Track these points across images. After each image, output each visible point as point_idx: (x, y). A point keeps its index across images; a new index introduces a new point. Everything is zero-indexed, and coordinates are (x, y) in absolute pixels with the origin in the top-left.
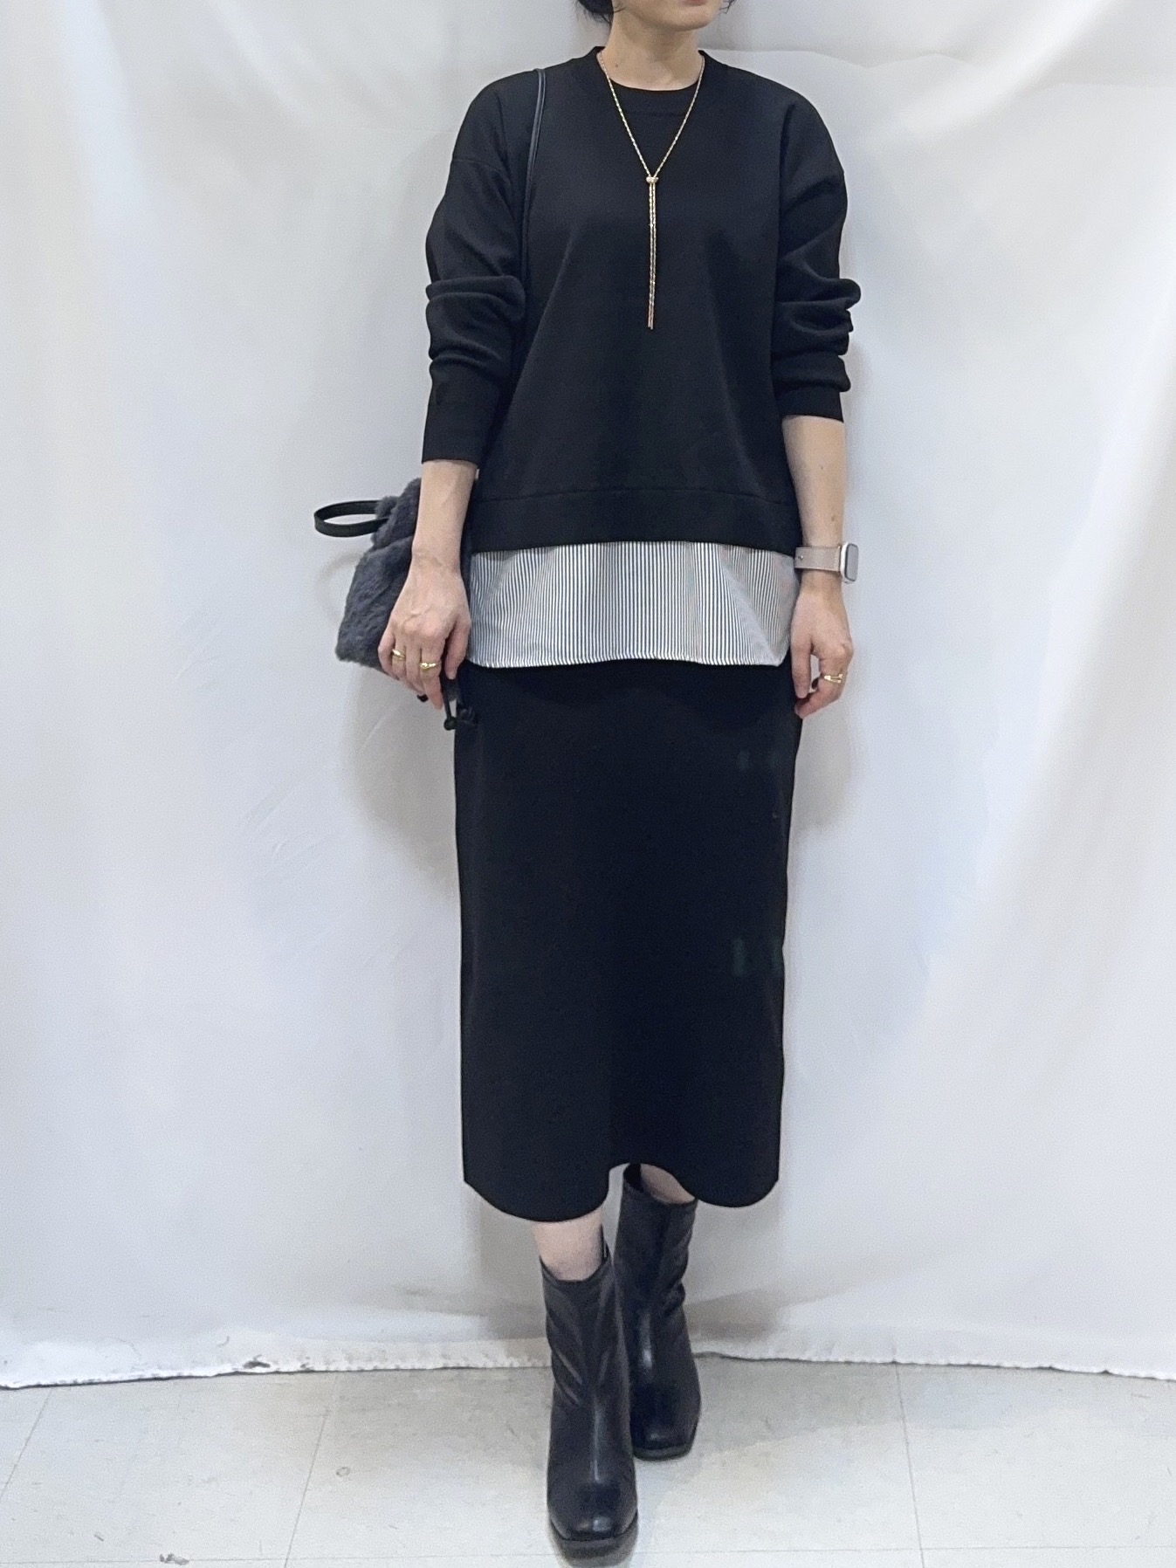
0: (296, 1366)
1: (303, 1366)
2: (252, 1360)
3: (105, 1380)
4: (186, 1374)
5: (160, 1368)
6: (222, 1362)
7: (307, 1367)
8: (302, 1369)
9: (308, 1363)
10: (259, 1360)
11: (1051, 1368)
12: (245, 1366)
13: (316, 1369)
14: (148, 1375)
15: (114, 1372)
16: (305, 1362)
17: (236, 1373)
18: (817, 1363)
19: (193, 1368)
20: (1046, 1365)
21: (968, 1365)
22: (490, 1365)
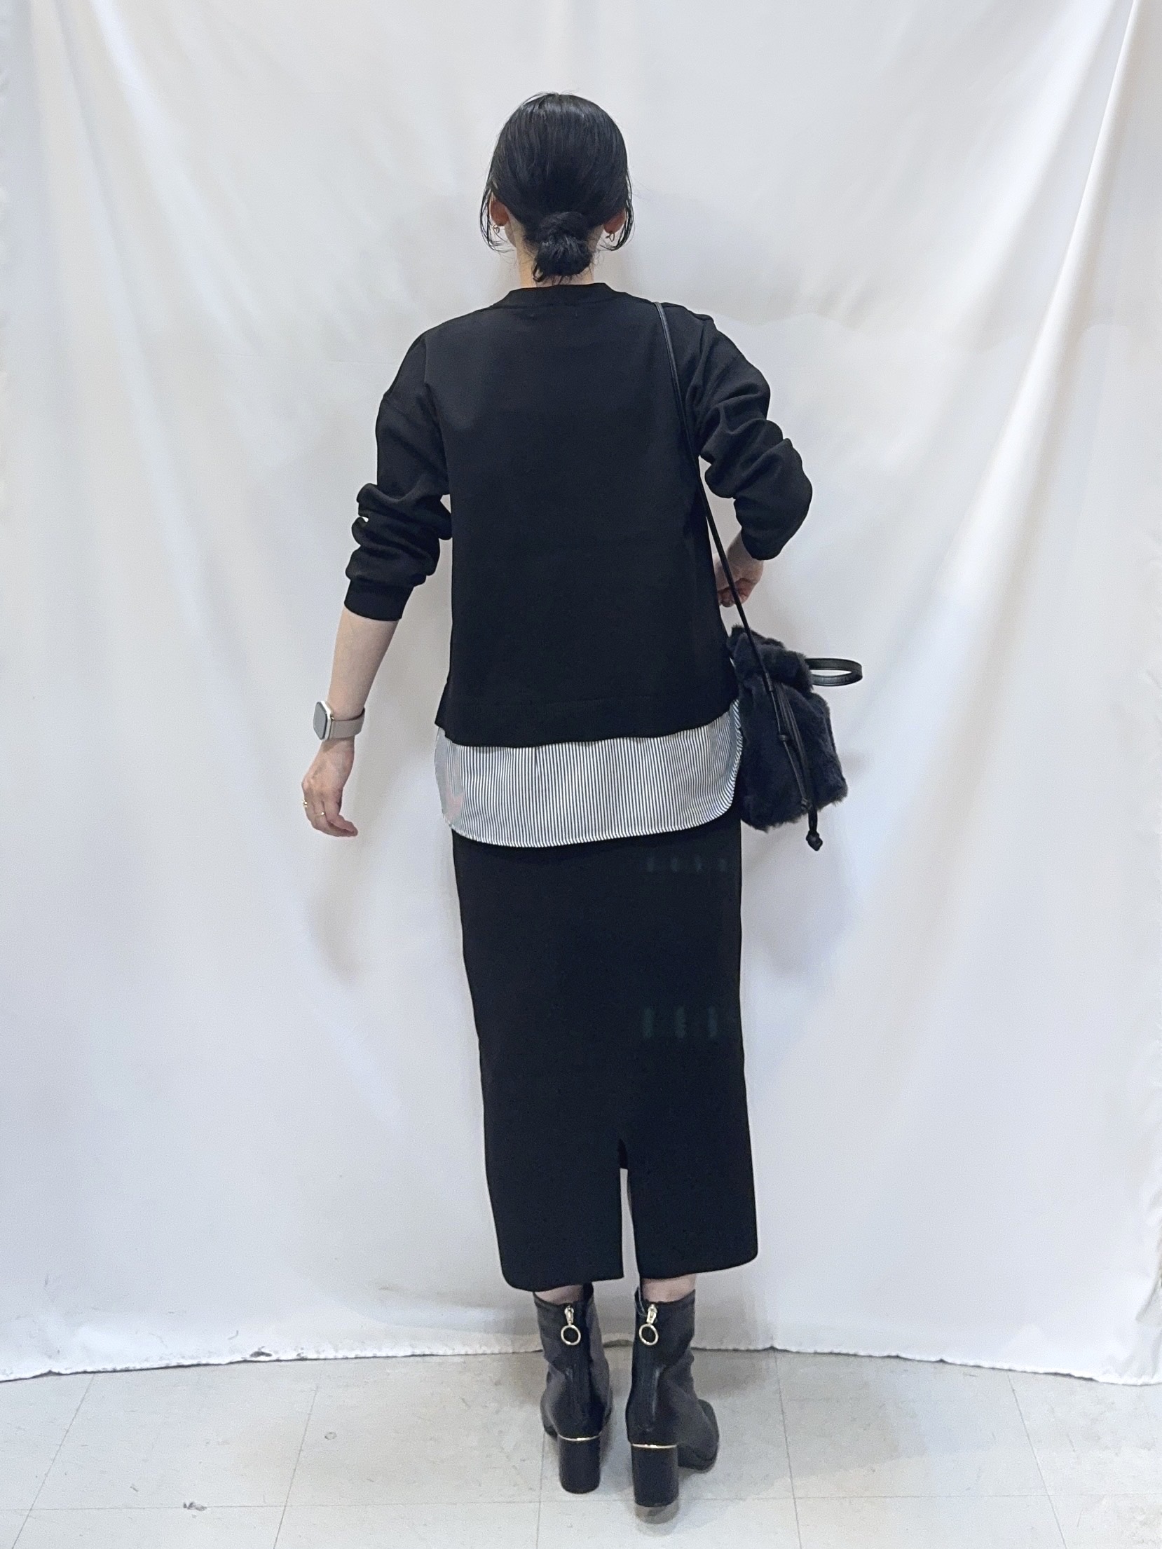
0: (294, 1356)
1: (299, 1355)
2: (256, 1350)
3: (138, 1367)
4: (204, 1362)
5: (183, 1357)
6: (234, 1353)
7: (302, 1355)
8: (298, 1358)
9: (303, 1353)
10: (263, 1350)
11: (897, 1357)
12: (252, 1356)
13: (309, 1357)
14: (174, 1364)
15: (146, 1360)
16: (300, 1351)
17: (245, 1361)
18: (710, 1350)
19: (209, 1357)
20: (894, 1354)
21: (831, 1353)
22: (450, 1352)
